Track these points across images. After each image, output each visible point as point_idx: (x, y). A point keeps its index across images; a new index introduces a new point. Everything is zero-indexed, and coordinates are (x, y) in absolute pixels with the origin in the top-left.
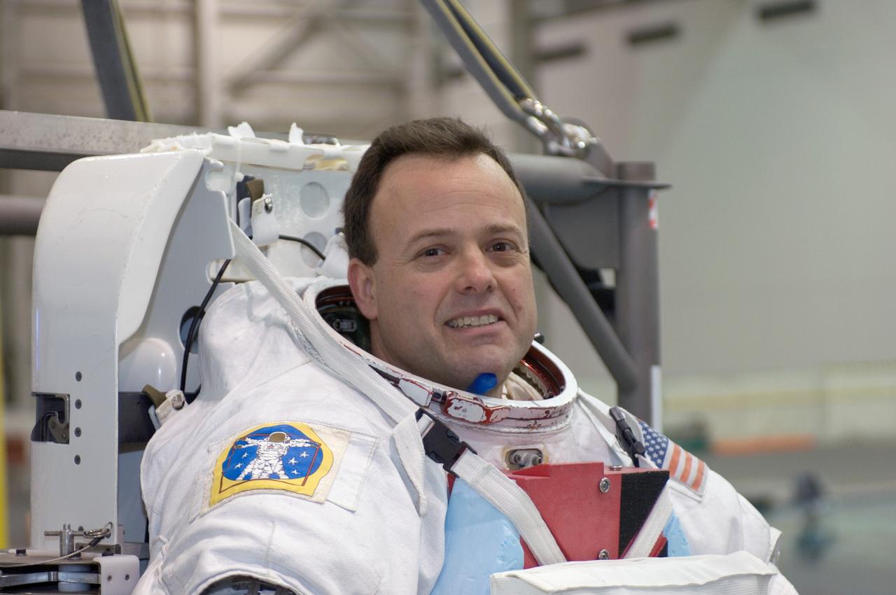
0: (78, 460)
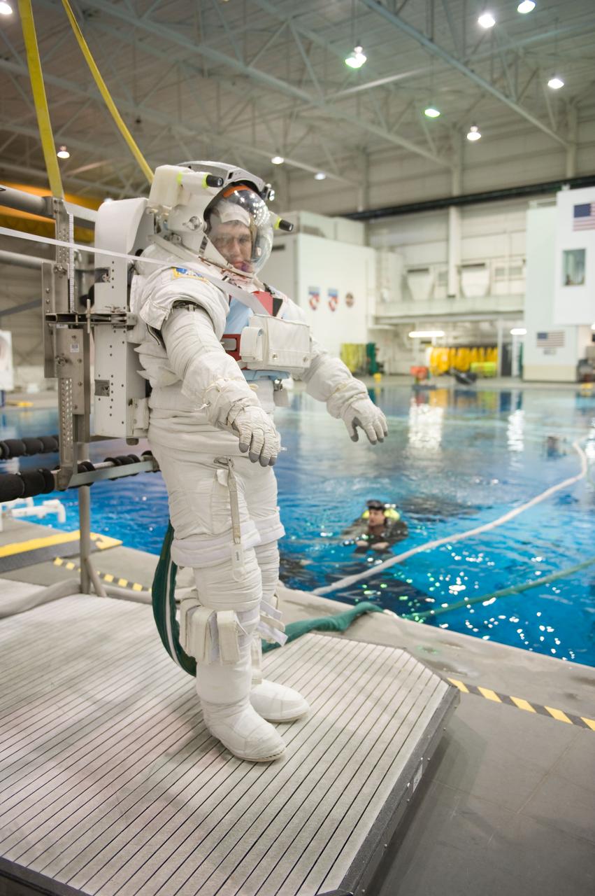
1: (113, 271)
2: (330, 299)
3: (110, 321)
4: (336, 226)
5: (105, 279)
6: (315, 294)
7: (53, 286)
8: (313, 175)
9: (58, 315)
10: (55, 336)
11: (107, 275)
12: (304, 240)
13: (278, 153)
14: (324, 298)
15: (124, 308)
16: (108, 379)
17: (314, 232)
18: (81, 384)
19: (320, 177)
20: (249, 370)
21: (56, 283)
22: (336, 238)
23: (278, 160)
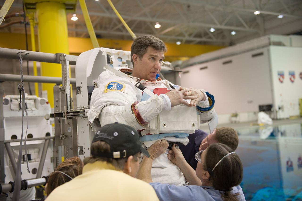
0: (82, 96)
1: (82, 87)
2: (290, 76)
3: (79, 115)
4: (291, 39)
5: (79, 92)
6: (281, 75)
7: (60, 98)
8: (277, 16)
9: (55, 113)
10: (61, 123)
11: (80, 90)
12: (273, 49)
13: (257, 9)
14: (287, 77)
15: (87, 106)
16: (82, 146)
17: (279, 44)
18: (72, 149)
19: (280, 17)
20: (151, 134)
21: (61, 96)
22: (291, 46)
23: (257, 13)
